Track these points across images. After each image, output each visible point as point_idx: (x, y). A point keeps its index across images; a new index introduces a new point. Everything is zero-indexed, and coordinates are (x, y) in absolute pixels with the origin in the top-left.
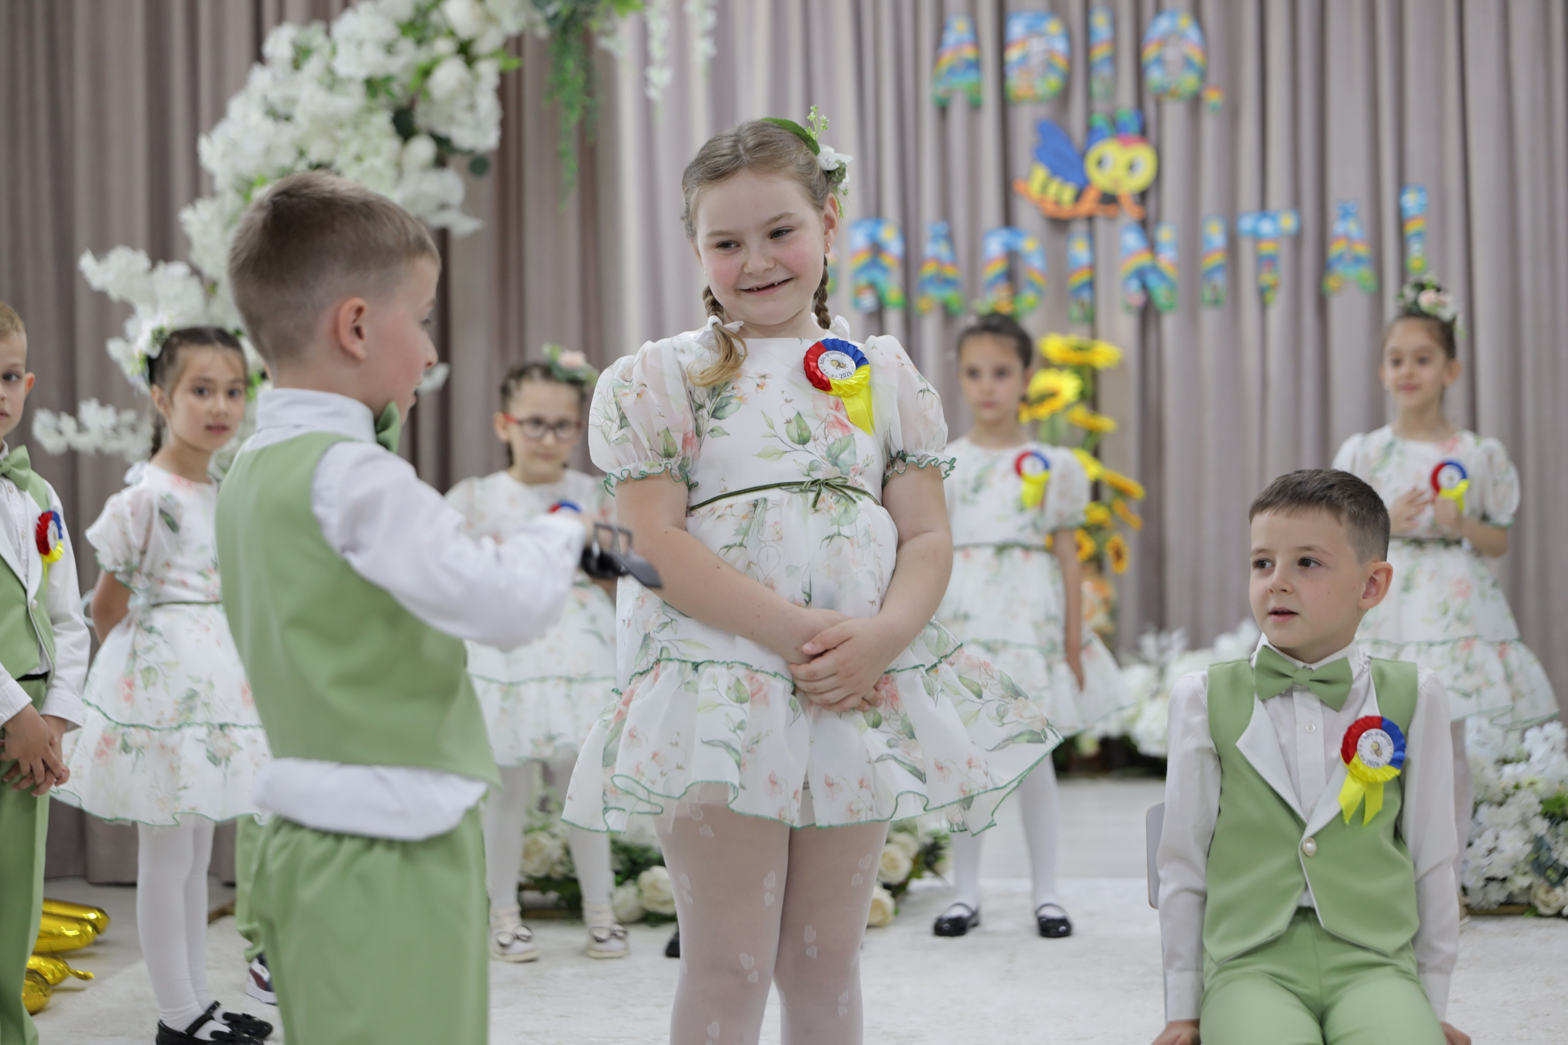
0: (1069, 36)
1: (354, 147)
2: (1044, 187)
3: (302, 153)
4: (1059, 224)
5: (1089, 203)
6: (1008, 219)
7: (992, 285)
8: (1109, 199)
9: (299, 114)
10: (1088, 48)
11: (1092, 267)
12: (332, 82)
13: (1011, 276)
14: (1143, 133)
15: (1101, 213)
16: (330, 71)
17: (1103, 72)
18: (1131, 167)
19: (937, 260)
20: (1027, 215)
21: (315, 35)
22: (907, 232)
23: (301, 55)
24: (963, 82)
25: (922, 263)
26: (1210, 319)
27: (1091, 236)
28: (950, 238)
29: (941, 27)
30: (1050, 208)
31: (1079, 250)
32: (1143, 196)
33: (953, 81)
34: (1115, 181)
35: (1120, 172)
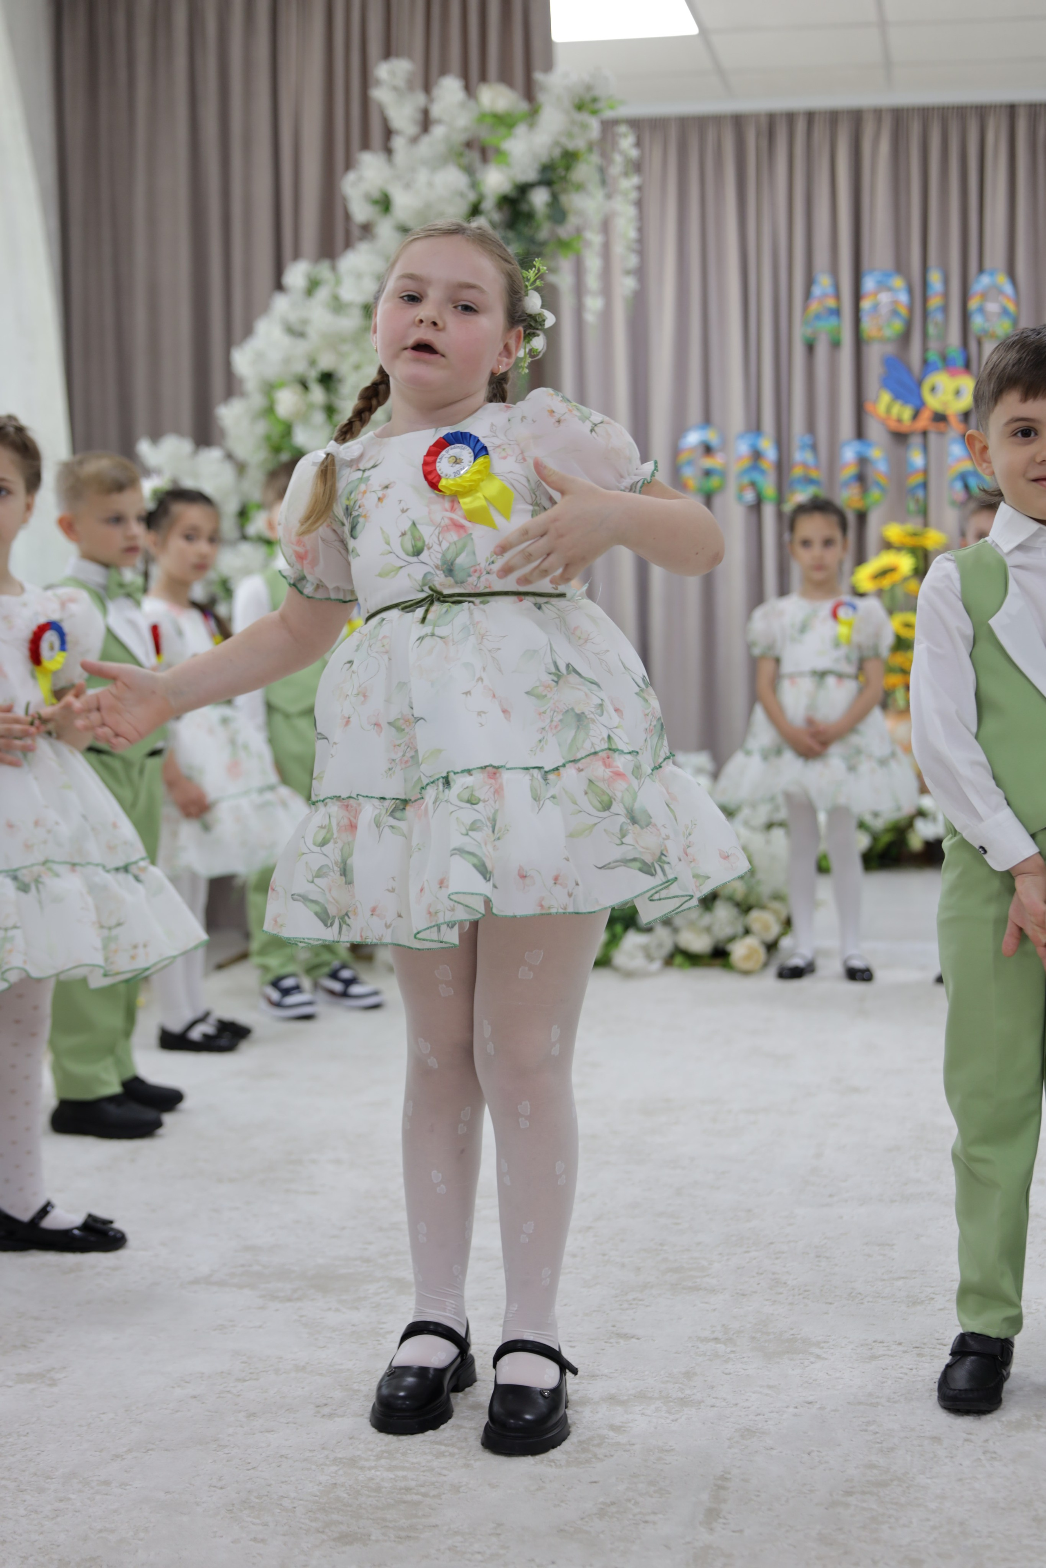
0: (910, 291)
1: (354, 358)
2: (889, 409)
3: (313, 363)
4: (900, 437)
5: (924, 421)
6: (860, 433)
8: (940, 418)
9: (312, 332)
10: (925, 299)
12: (337, 306)
13: (861, 478)
14: (967, 366)
15: (932, 428)
16: (336, 298)
17: (937, 317)
18: (958, 393)
19: (805, 465)
20: (875, 430)
21: (324, 270)
22: (781, 442)
23: (313, 286)
24: (826, 326)
25: (791, 467)
27: (925, 448)
28: (814, 448)
29: (810, 281)
30: (893, 425)
31: (917, 458)
33: (819, 324)
34: (945, 404)
35: (949, 397)
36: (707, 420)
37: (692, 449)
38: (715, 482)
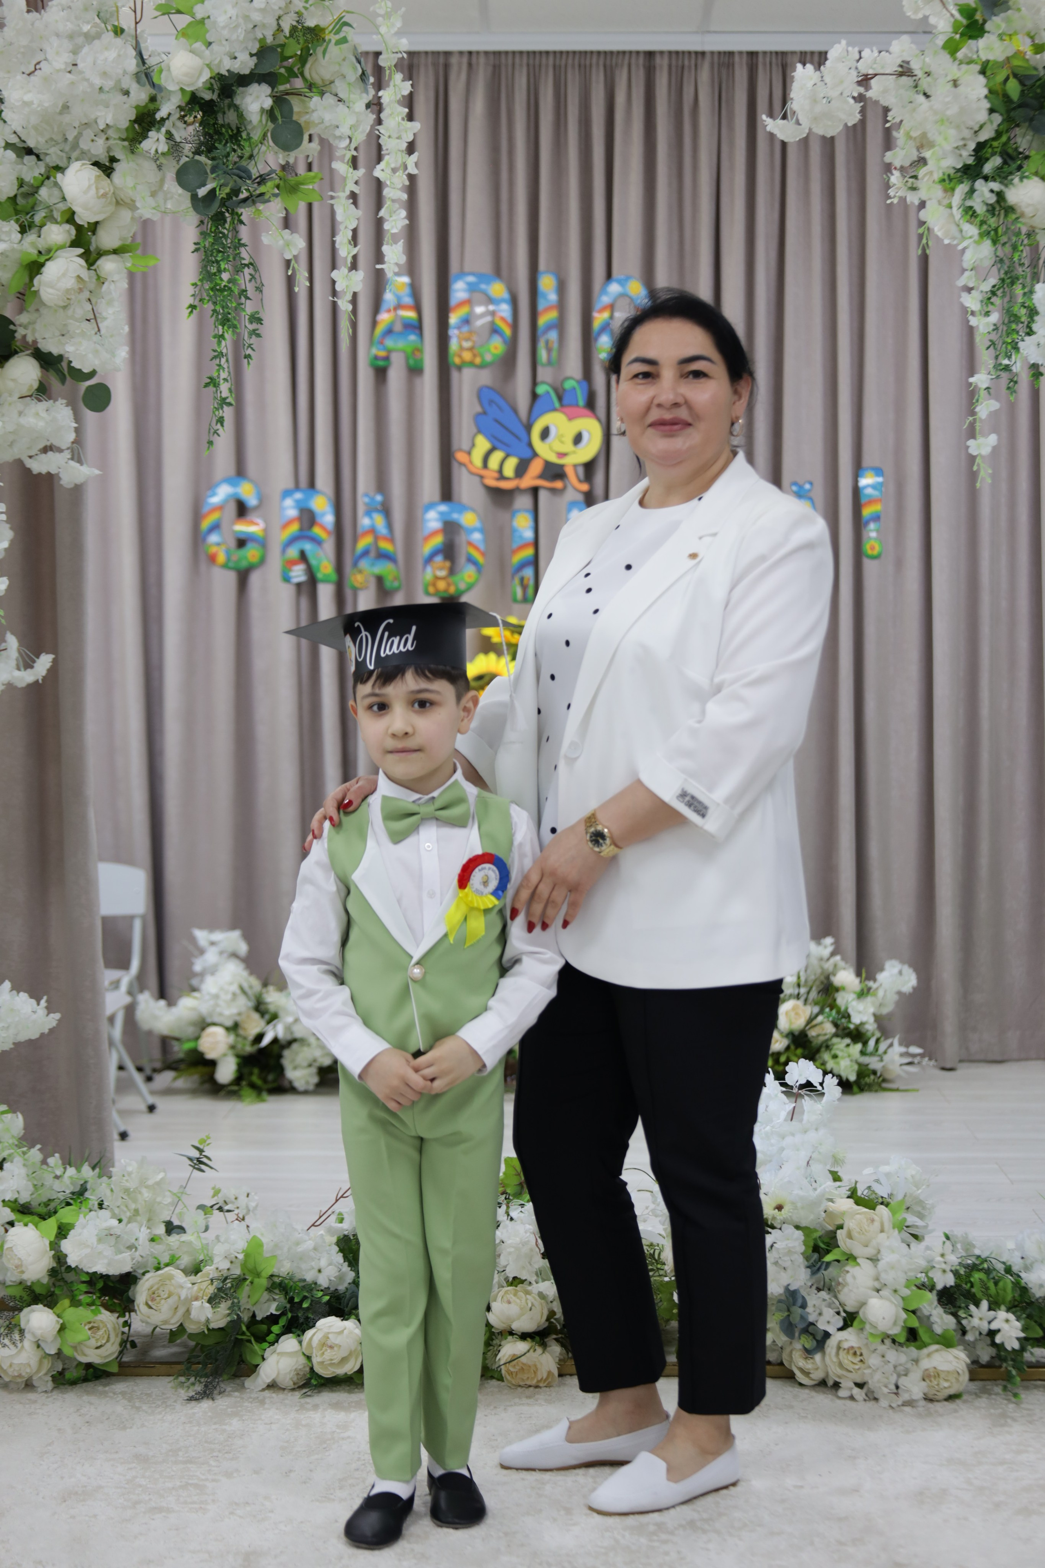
0: (514, 302)
2: (487, 459)
4: (501, 497)
5: (531, 477)
6: (447, 492)
7: (429, 559)
8: (554, 472)
10: (534, 312)
11: (536, 544)
13: (449, 551)
14: (591, 404)
15: (545, 484)
17: (549, 337)
18: (578, 439)
19: (373, 532)
20: (467, 488)
22: (342, 504)
24: (400, 345)
25: (355, 535)
27: (534, 511)
30: (491, 480)
31: (523, 524)
32: (589, 467)
33: (389, 343)
34: (562, 455)
35: (568, 447)
36: (240, 472)
37: (220, 508)
38: (251, 553)
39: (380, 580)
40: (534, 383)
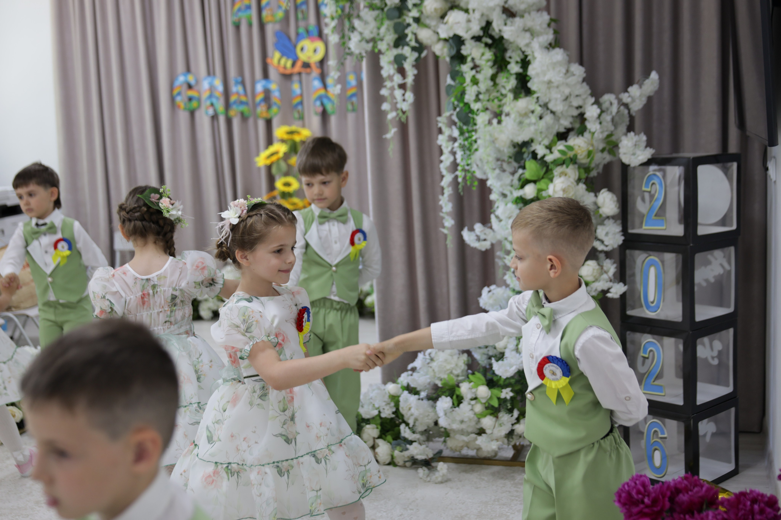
2: (279, 61)
4: (287, 77)
5: (298, 68)
6: (266, 75)
7: (260, 103)
8: (306, 65)
11: (301, 95)
13: (267, 100)
14: (320, 36)
15: (303, 71)
17: (302, 9)
18: (315, 51)
19: (238, 93)
20: (273, 74)
22: (226, 81)
24: (244, 15)
25: (231, 95)
26: (351, 117)
27: (301, 82)
28: (243, 83)
30: (282, 70)
31: (296, 88)
33: (241, 14)
34: (309, 58)
35: (311, 53)
36: (188, 70)
37: (181, 86)
38: (194, 104)
39: (242, 114)
40: (297, 27)
